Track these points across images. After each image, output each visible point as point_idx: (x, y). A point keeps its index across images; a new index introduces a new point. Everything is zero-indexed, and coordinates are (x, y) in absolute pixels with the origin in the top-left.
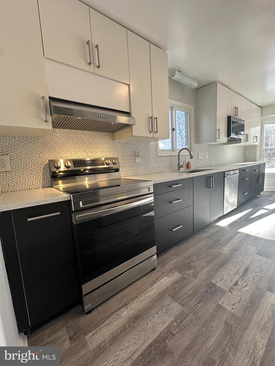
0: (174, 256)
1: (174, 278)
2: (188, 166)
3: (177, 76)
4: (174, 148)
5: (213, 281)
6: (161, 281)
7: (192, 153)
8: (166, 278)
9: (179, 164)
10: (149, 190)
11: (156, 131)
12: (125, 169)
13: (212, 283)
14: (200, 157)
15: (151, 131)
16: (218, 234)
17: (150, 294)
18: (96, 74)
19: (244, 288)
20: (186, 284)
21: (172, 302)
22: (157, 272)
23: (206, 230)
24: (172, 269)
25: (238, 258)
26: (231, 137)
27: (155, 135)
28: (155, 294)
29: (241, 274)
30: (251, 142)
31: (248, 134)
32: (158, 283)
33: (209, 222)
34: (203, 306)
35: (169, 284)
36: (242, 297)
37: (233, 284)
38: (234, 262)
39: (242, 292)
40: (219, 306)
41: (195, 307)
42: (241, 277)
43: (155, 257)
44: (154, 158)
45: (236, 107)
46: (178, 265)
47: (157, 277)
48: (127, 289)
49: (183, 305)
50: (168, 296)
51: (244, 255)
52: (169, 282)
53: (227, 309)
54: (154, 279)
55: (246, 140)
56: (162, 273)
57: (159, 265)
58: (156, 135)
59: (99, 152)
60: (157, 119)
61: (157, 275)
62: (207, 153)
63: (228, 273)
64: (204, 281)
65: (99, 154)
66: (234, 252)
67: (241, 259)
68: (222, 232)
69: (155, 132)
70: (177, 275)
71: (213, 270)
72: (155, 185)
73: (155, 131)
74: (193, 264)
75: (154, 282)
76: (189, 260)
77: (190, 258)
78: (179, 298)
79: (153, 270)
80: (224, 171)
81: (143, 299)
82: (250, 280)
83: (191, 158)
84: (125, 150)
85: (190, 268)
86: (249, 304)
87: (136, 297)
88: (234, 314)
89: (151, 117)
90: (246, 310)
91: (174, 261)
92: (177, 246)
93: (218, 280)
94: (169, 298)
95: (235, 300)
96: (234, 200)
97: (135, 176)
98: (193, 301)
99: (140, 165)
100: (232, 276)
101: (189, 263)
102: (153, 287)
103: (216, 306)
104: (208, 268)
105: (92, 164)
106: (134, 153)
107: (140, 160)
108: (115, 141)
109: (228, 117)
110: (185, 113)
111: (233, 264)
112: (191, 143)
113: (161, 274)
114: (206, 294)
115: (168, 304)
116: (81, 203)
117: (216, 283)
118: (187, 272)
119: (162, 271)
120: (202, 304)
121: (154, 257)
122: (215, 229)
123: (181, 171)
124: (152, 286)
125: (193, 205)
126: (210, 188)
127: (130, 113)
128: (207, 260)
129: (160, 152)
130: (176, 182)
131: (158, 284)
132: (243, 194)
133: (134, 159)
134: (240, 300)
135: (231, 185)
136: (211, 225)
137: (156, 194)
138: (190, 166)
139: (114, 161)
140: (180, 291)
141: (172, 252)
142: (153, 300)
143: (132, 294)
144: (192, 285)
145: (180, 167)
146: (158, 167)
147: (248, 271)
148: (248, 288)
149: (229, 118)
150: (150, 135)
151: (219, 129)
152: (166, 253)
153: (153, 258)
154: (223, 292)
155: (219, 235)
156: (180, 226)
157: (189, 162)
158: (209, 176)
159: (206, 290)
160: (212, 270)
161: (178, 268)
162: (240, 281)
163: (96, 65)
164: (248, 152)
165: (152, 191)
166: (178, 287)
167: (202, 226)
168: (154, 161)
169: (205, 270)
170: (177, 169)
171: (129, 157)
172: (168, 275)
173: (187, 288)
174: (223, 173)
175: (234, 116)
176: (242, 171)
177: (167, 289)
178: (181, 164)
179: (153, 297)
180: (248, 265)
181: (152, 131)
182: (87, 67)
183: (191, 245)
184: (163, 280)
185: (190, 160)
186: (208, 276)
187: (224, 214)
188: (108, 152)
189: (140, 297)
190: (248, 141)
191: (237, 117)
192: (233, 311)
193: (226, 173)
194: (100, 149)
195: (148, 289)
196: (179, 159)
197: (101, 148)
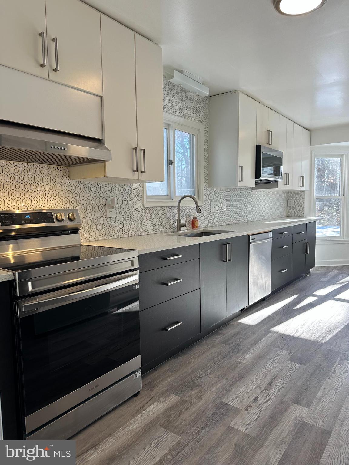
0: (169, 374)
1: (168, 403)
2: (194, 223)
3: (177, 78)
4: (171, 193)
5: (225, 400)
6: (148, 410)
7: (200, 203)
8: (156, 404)
9: (179, 220)
10: (132, 265)
11: (143, 170)
12: (87, 228)
13: (223, 403)
14: (214, 209)
15: (135, 170)
16: (238, 336)
17: (131, 428)
18: (51, 81)
19: (265, 404)
20: (186, 409)
21: (166, 433)
22: (141, 398)
23: (220, 332)
24: (166, 391)
25: (262, 367)
26: (261, 178)
27: (141, 176)
28: (140, 427)
29: (264, 387)
30: (294, 185)
31: (289, 174)
32: (144, 412)
33: (226, 317)
34: (208, 432)
35: (162, 410)
36: (260, 415)
37: (251, 400)
38: (256, 373)
39: (262, 408)
40: (230, 429)
41: (197, 435)
42: (263, 391)
43: (139, 373)
44: (138, 211)
45: (269, 131)
46: (175, 385)
47: (142, 405)
48: (93, 426)
49: (181, 434)
50: (160, 427)
51: (272, 363)
52: (160, 409)
53: (239, 430)
54: (137, 408)
55: (286, 184)
56: (150, 399)
57: (145, 388)
58: (143, 176)
59: (43, 199)
60: (145, 151)
61: (142, 401)
62: (225, 202)
63: (246, 387)
64: (212, 402)
65: (44, 202)
66: (258, 360)
67: (266, 368)
68: (245, 332)
69: (142, 172)
70: (173, 399)
71: (227, 386)
72: (141, 257)
73: (141, 170)
74: (198, 381)
75: (138, 412)
76: (192, 377)
77: (194, 374)
78: (176, 426)
79: (136, 395)
80: (248, 234)
81: (121, 435)
82: (274, 393)
83: (198, 212)
84: (89, 195)
85: (193, 387)
86: (268, 421)
87: (110, 435)
88: (248, 435)
89: (136, 149)
90: (263, 428)
91: (168, 381)
92: (175, 358)
93: (232, 399)
94: (161, 429)
95: (251, 419)
96: (266, 282)
97: (106, 241)
98: (195, 428)
99: (114, 222)
100: (251, 391)
101: (192, 381)
102: (136, 418)
103: (225, 429)
104: (219, 385)
105: (32, 220)
106: (104, 201)
107: (115, 213)
108: (71, 180)
109: (256, 145)
110: (190, 136)
111: (255, 375)
112: (198, 186)
113: (148, 399)
114: (214, 417)
115: (159, 436)
116: (30, 284)
117: (228, 402)
118: (189, 393)
119: (150, 395)
120: (207, 429)
121: (137, 373)
122: (234, 329)
123: (184, 233)
124: (134, 417)
125: (200, 288)
126: (226, 261)
127: (102, 141)
128: (219, 373)
129: (148, 200)
130: (173, 252)
131: (143, 414)
132: (280, 271)
133: (105, 211)
134: (257, 418)
135: (260, 256)
136: (229, 323)
137: (142, 271)
138: (196, 224)
139: (70, 215)
140: (177, 419)
141: (166, 367)
142: (137, 434)
143: (103, 432)
144: (195, 408)
145: (180, 226)
146: (144, 226)
147: (274, 383)
148: (270, 403)
149: (258, 148)
150: (133, 175)
151: (242, 167)
152: (156, 370)
153: (136, 375)
154: (237, 411)
155: (241, 338)
156: (180, 322)
157: (195, 218)
158: (225, 243)
159: (215, 412)
160: (224, 386)
161: (174, 390)
162: (261, 396)
163: (51, 67)
164: (291, 201)
165: (136, 265)
166: (174, 413)
167: (215, 324)
168: (137, 216)
169: (215, 388)
170: (176, 230)
171: (96, 208)
172: (159, 400)
173: (187, 414)
174: (247, 238)
175: (266, 145)
176: (278, 233)
177: (158, 417)
178: (182, 220)
179: (137, 431)
180: (274, 375)
181: (137, 171)
182: (38, 71)
183: (196, 354)
184: (151, 407)
185: (196, 215)
186: (218, 395)
187: (249, 305)
188: (59, 199)
189: (117, 434)
190: (288, 185)
191: (270, 146)
192: (247, 431)
193: (251, 237)
194: (45, 193)
195: (128, 421)
196: (179, 213)
197: (47, 191)
